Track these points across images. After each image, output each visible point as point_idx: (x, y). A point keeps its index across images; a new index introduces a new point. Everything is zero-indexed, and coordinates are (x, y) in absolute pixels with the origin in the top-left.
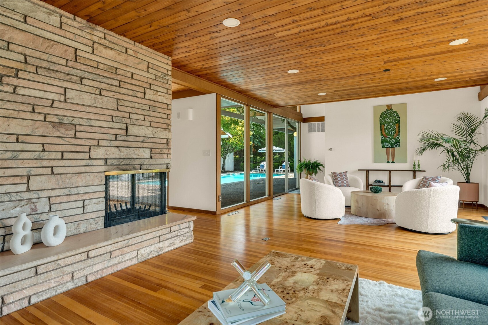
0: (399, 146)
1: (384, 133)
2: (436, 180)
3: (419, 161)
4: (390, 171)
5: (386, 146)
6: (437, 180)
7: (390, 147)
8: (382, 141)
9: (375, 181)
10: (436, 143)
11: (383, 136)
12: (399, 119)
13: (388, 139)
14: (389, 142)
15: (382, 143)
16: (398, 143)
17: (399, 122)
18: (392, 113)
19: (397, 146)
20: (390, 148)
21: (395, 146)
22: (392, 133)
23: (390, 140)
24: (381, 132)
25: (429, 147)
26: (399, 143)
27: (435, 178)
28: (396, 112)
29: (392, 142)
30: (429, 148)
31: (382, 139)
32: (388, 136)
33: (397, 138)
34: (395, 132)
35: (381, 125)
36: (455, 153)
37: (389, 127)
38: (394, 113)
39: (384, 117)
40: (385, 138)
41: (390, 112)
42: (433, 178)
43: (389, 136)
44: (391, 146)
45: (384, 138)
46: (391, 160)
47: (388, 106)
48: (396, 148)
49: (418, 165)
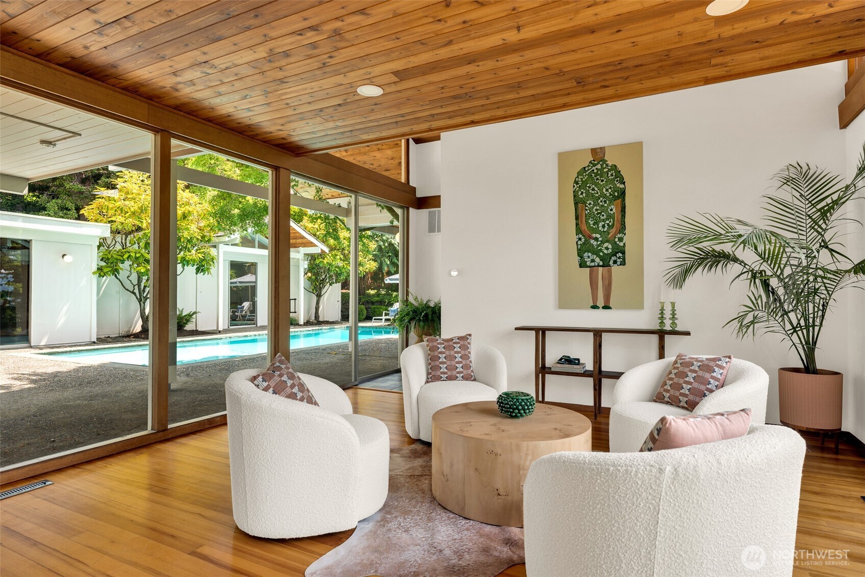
0: (623, 263)
1: (584, 227)
2: (714, 371)
3: (673, 304)
4: (598, 334)
5: (588, 264)
6: (716, 369)
7: (599, 266)
8: (578, 250)
9: (561, 359)
10: (719, 253)
11: (581, 236)
12: (622, 186)
13: (595, 243)
14: (596, 252)
15: (579, 255)
16: (620, 255)
17: (623, 193)
18: (605, 170)
19: (619, 263)
20: (601, 269)
21: (611, 263)
22: (603, 226)
23: (598, 246)
24: (577, 224)
25: (699, 265)
26: (623, 253)
27: (712, 364)
28: (614, 167)
29: (606, 252)
30: (700, 269)
31: (579, 243)
32: (594, 235)
33: (617, 240)
34: (613, 224)
35: (576, 204)
36: (774, 282)
37: (597, 210)
38: (609, 170)
39: (585, 183)
40: (586, 240)
41: (599, 166)
42: (706, 362)
43: (598, 236)
44: (601, 263)
45: (583, 240)
46: (600, 303)
47: (594, 151)
48: (615, 269)
49: (671, 316)
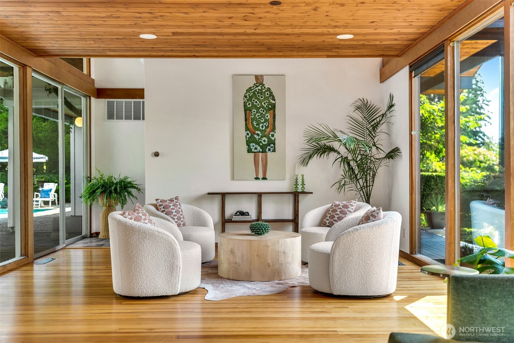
0: (274, 151)
1: (250, 126)
3: (303, 176)
4: (260, 195)
5: (253, 150)
7: (259, 152)
8: (247, 141)
9: (236, 213)
10: (328, 147)
11: (248, 132)
12: (273, 102)
13: (257, 137)
14: (258, 143)
15: (247, 145)
16: (272, 145)
17: (274, 106)
18: (264, 91)
19: (271, 150)
20: (261, 154)
21: (267, 150)
22: (262, 127)
23: (259, 139)
24: (246, 124)
25: (316, 153)
26: (274, 144)
28: (269, 89)
29: (264, 143)
30: (316, 155)
31: (247, 136)
32: (257, 132)
33: (270, 136)
34: (268, 126)
35: (245, 111)
36: (352, 163)
37: (258, 116)
38: (266, 91)
39: (251, 97)
40: (252, 135)
41: (260, 88)
43: (259, 132)
44: (261, 150)
45: (250, 135)
46: (261, 176)
47: (257, 77)
48: (269, 154)
49: (302, 183)
